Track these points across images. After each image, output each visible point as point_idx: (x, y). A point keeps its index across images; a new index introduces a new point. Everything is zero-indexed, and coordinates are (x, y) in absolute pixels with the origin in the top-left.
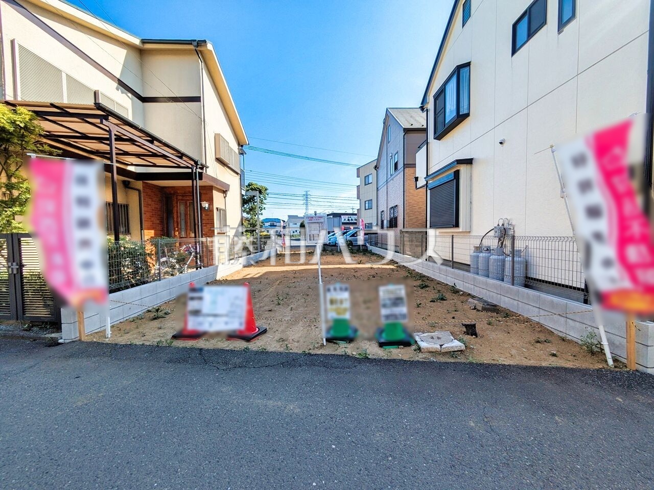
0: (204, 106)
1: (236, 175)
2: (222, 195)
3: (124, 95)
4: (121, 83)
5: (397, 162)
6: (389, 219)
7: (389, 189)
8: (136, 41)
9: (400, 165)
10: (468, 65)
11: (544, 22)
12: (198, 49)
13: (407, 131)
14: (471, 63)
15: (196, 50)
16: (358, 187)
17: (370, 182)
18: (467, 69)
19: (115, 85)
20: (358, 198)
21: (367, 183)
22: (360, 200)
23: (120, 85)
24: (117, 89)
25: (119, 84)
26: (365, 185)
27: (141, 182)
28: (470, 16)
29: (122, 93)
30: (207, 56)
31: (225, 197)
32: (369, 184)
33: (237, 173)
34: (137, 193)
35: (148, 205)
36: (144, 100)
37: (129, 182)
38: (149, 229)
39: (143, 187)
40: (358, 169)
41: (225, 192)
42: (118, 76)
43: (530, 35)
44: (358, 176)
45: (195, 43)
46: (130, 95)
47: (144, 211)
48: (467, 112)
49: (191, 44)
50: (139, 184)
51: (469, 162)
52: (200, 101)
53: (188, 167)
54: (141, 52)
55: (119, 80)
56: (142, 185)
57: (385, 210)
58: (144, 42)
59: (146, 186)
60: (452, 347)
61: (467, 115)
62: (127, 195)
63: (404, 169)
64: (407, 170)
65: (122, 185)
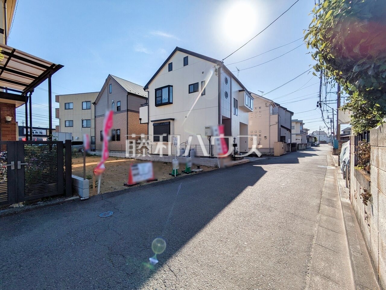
0: (6, 36)
5: (119, 106)
9: (124, 108)
11: (198, 91)
13: (129, 94)
14: (173, 86)
20: (57, 117)
22: (60, 119)
26: (65, 109)
28: (172, 70)
32: (69, 109)
43: (194, 92)
48: (172, 102)
64: (129, 112)
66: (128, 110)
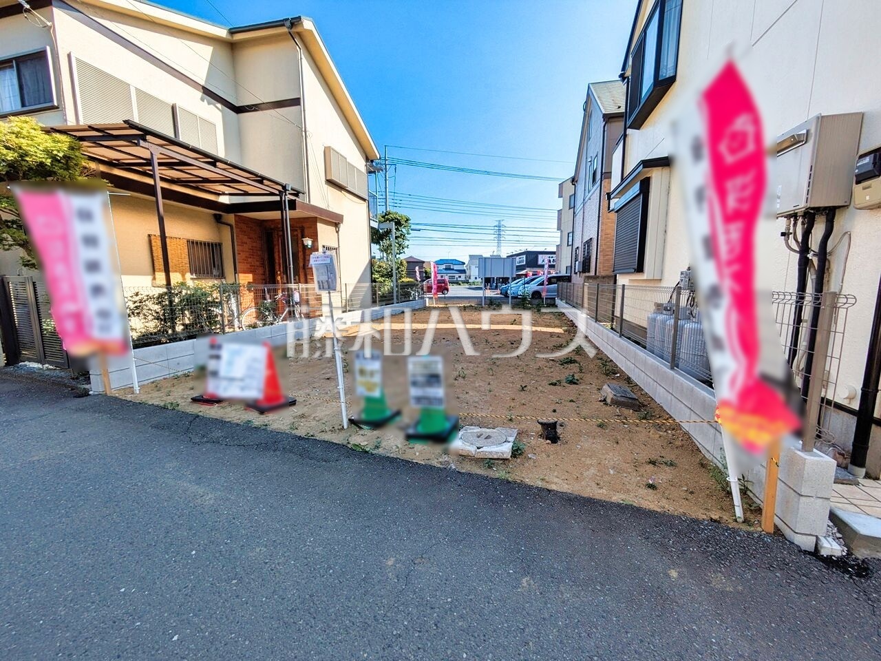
0: (304, 111)
1: (362, 202)
2: (332, 229)
3: (212, 106)
4: (207, 92)
6: (582, 260)
7: (585, 214)
8: (222, 33)
9: (599, 175)
12: (294, 30)
13: (606, 119)
15: (290, 33)
16: (560, 212)
19: (199, 94)
20: (559, 228)
21: (572, 206)
22: (562, 231)
23: (206, 94)
24: (202, 100)
25: (204, 93)
26: (570, 209)
27: (233, 215)
29: (209, 103)
30: (308, 39)
31: (337, 232)
33: (364, 200)
34: (229, 228)
35: (243, 243)
36: (239, 110)
37: (220, 216)
38: (244, 272)
39: (235, 221)
40: (561, 185)
41: (336, 225)
42: (202, 83)
44: (560, 196)
45: (288, 24)
46: (219, 105)
47: (238, 250)
48: (671, 75)
49: (283, 25)
50: (231, 218)
52: (299, 104)
53: (272, 194)
54: (232, 47)
55: (204, 88)
56: (234, 219)
57: (580, 246)
58: (232, 32)
59: (240, 220)
60: (491, 453)
61: (672, 80)
62: (219, 231)
63: (601, 180)
65: (213, 220)
66: (604, 175)
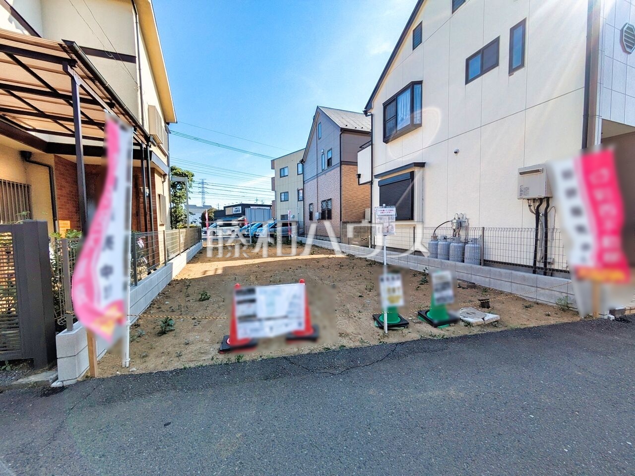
0: (140, 69)
1: (165, 157)
4: (15, 14)
5: (331, 158)
6: (321, 212)
7: (319, 183)
9: (336, 161)
10: (420, 83)
11: (496, 64)
13: (344, 131)
14: (423, 82)
16: (273, 179)
17: (285, 175)
18: (419, 86)
19: (8, 14)
20: (273, 189)
21: (282, 175)
22: (276, 192)
23: (13, 16)
24: (10, 21)
25: (12, 14)
26: (281, 177)
27: (53, 154)
28: (421, 42)
31: (163, 183)
32: (284, 176)
34: (46, 170)
37: (32, 154)
38: (64, 219)
39: (56, 163)
40: (273, 161)
43: (483, 71)
44: (273, 168)
47: (58, 195)
48: (419, 123)
50: (50, 158)
51: (422, 165)
52: (135, 62)
55: (12, 8)
56: (53, 160)
57: (314, 201)
59: (59, 161)
60: (490, 319)
61: (420, 125)
62: (26, 172)
63: (341, 165)
64: (343, 167)
65: (19, 157)
66: (342, 163)
